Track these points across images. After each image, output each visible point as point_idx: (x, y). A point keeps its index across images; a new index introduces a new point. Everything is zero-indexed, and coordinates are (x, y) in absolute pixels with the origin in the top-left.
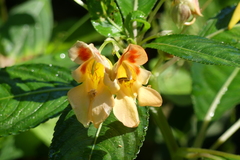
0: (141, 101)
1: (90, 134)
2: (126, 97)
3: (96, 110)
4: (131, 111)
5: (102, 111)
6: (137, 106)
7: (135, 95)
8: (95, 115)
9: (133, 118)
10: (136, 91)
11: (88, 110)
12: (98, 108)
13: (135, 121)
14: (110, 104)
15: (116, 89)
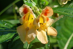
0: (48, 33)
1: (24, 47)
2: (42, 31)
3: (29, 36)
4: (45, 37)
5: (32, 36)
6: (47, 35)
7: (46, 30)
8: (29, 38)
9: (45, 40)
10: (46, 28)
11: (26, 36)
12: (30, 35)
13: (46, 41)
14: (36, 33)
15: (38, 26)
